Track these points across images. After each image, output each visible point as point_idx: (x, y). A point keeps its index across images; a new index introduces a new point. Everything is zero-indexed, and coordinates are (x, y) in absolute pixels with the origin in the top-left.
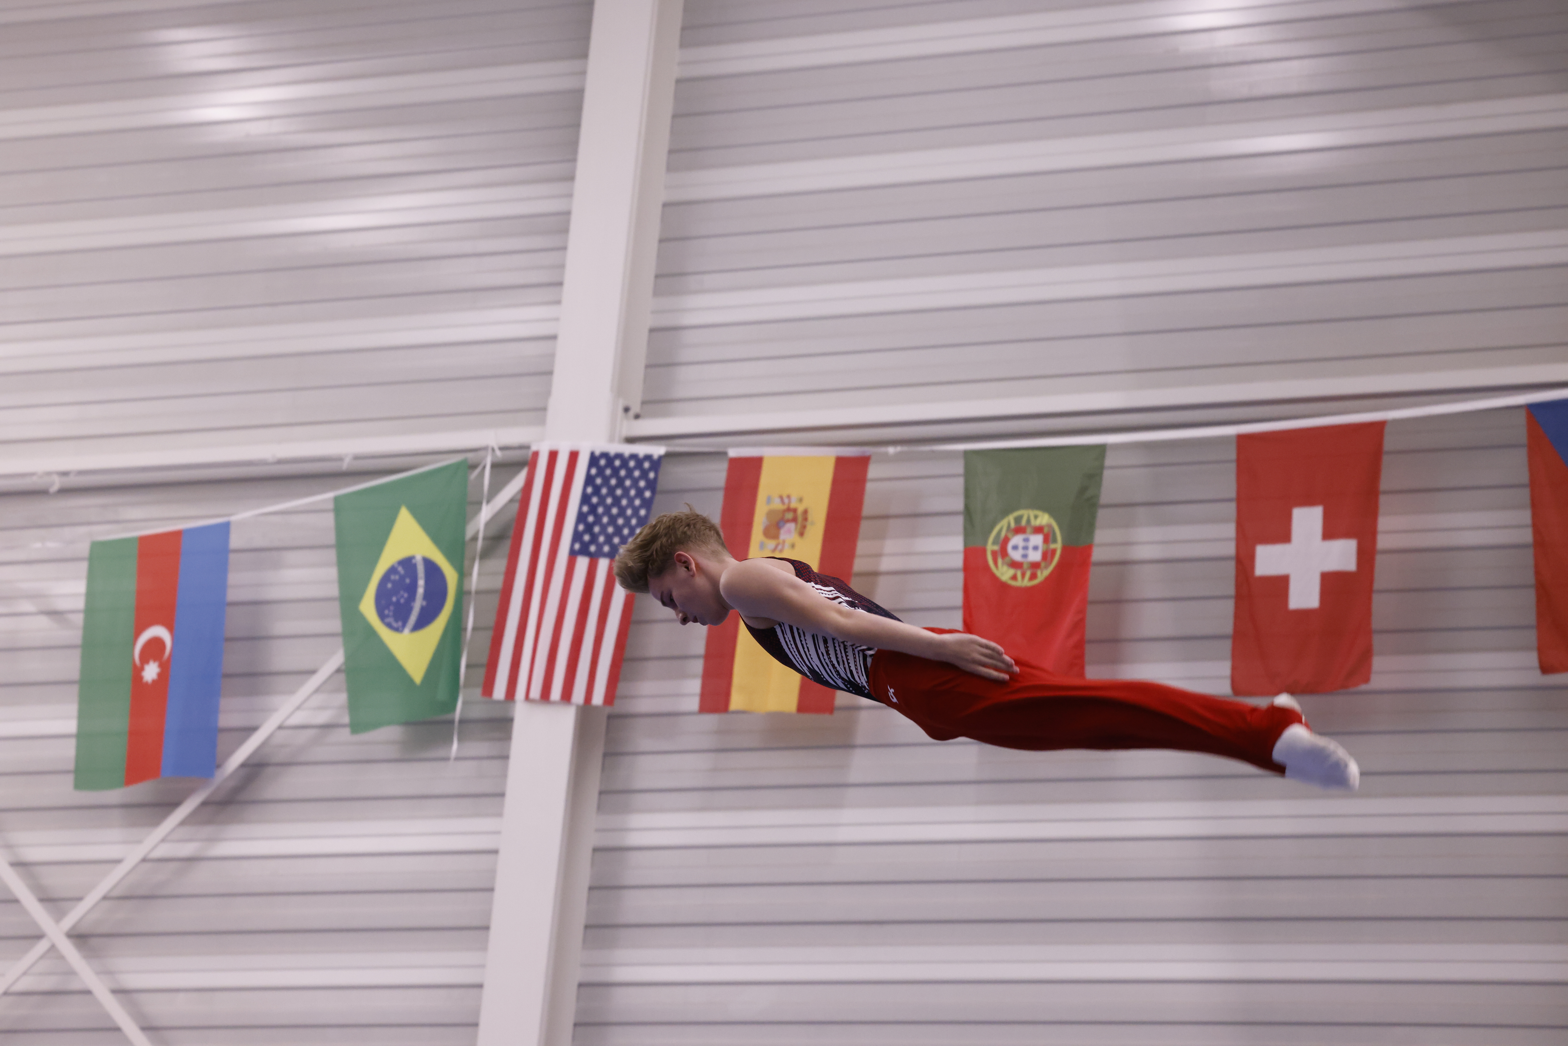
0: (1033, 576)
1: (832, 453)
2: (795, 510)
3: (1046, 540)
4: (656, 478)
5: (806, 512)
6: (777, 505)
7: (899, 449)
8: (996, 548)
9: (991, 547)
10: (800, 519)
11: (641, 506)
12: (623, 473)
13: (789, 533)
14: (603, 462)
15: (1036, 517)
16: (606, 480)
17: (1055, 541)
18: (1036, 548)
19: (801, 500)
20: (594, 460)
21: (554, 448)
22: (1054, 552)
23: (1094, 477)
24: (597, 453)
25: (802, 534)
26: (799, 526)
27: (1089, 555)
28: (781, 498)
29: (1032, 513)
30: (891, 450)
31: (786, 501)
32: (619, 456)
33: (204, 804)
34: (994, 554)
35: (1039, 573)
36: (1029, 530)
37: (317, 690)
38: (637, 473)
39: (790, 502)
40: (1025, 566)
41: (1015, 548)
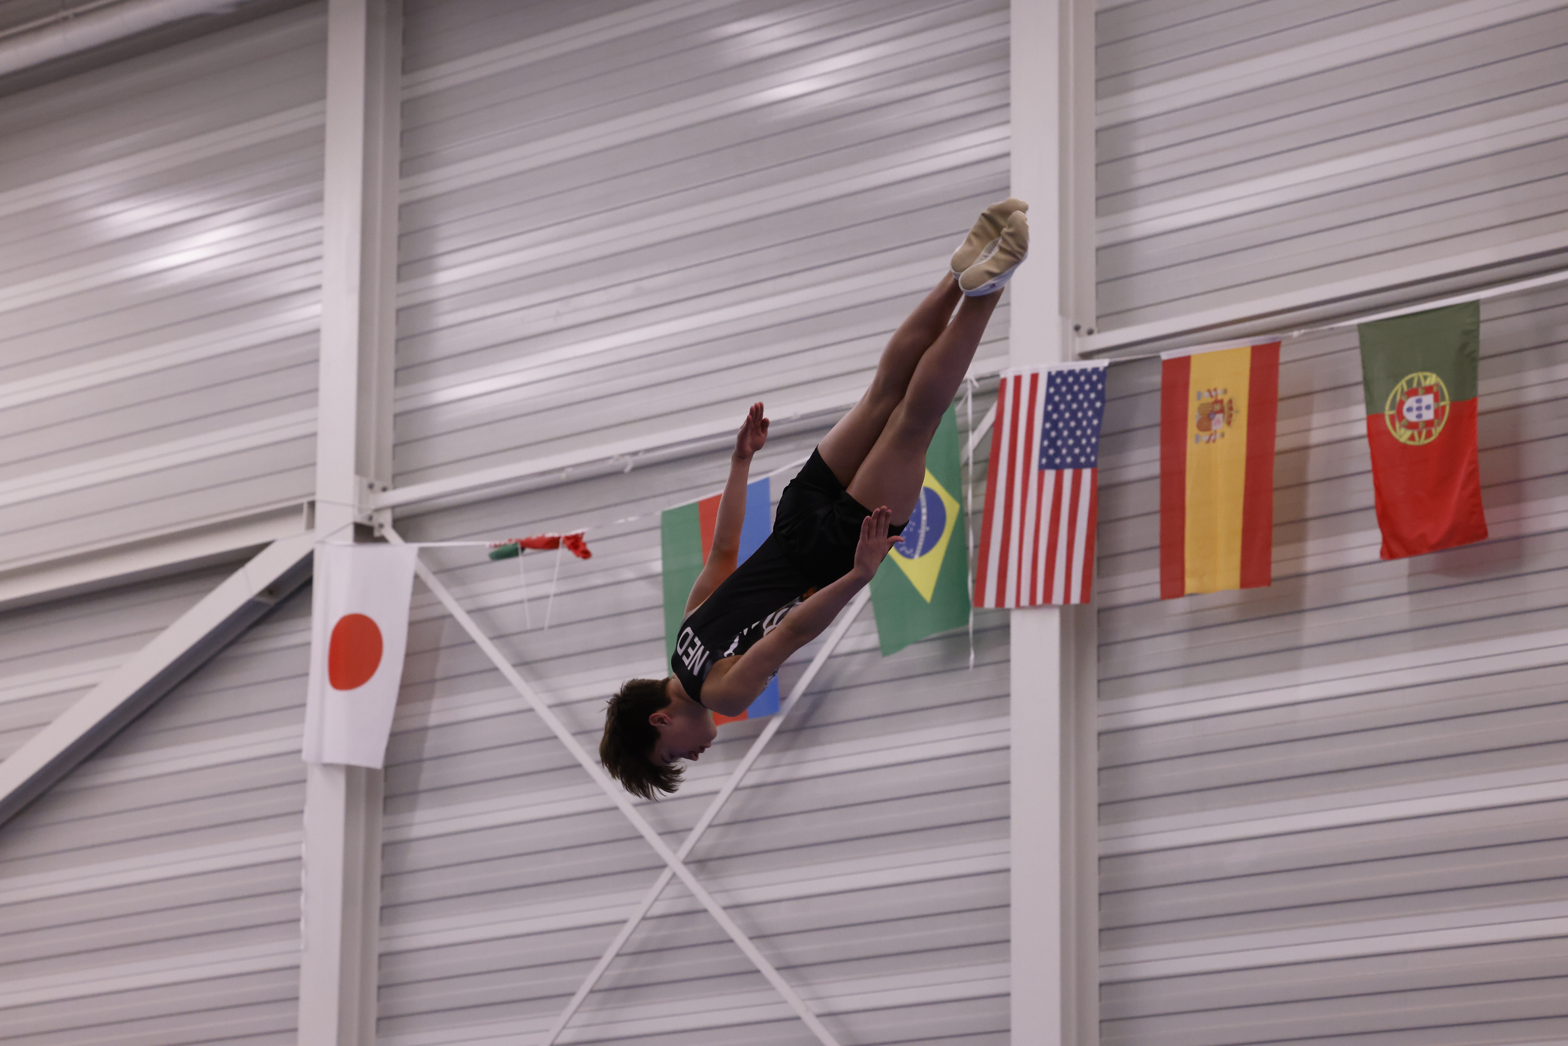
0: (1429, 435)
1: (1246, 344)
2: (1221, 402)
3: (1436, 400)
4: (1103, 389)
5: (1230, 402)
6: (1207, 399)
7: (1303, 331)
8: (1393, 412)
9: (1388, 412)
10: (1226, 409)
11: (1093, 417)
12: (1076, 388)
13: (1218, 423)
14: (1058, 381)
15: (1425, 378)
16: (1063, 396)
17: (1444, 399)
18: (1428, 407)
19: (1225, 391)
20: (1051, 379)
21: (1017, 374)
22: (1444, 408)
23: (1472, 334)
24: (1053, 373)
25: (1229, 423)
26: (1226, 416)
27: (1475, 408)
28: (1209, 391)
29: (1421, 375)
30: (1296, 333)
31: (1214, 393)
32: (1071, 373)
33: (779, 733)
34: (1392, 418)
35: (1433, 430)
36: (1420, 391)
37: (855, 620)
38: (1087, 387)
39: (1217, 395)
40: (1421, 426)
41: (1410, 410)
